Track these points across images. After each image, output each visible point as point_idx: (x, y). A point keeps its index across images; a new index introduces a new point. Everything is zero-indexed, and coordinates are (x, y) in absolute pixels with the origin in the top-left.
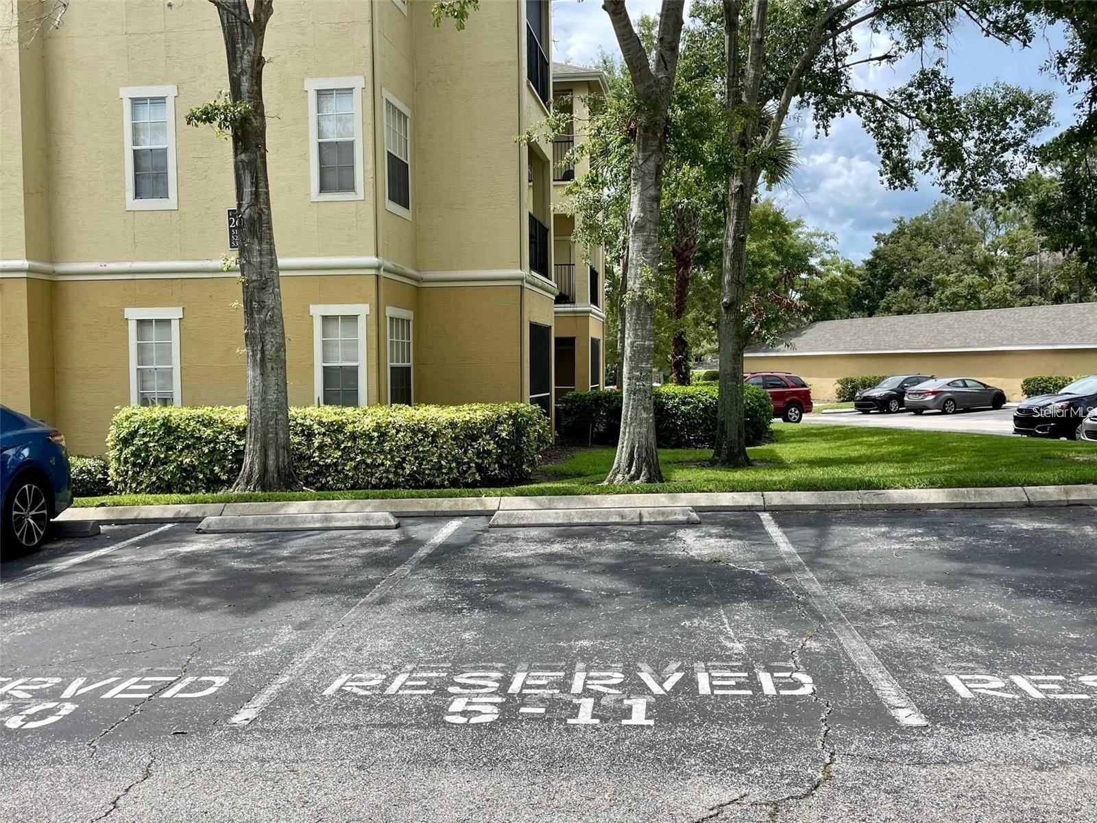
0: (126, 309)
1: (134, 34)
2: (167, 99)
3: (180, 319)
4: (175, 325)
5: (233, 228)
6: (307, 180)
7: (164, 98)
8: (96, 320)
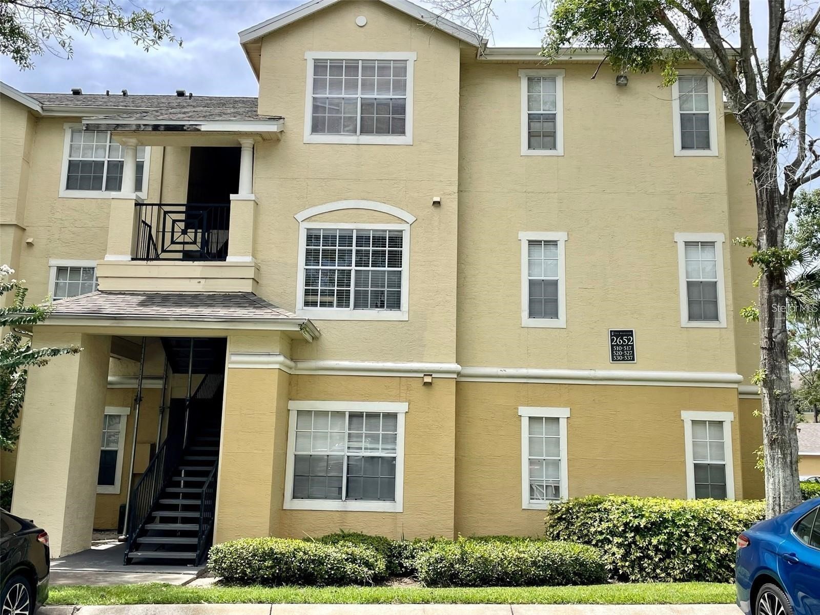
0: (519, 407)
1: (533, 192)
2: (558, 242)
3: (568, 418)
4: (563, 423)
5: (615, 345)
6: (678, 310)
7: (556, 241)
8: (492, 415)
